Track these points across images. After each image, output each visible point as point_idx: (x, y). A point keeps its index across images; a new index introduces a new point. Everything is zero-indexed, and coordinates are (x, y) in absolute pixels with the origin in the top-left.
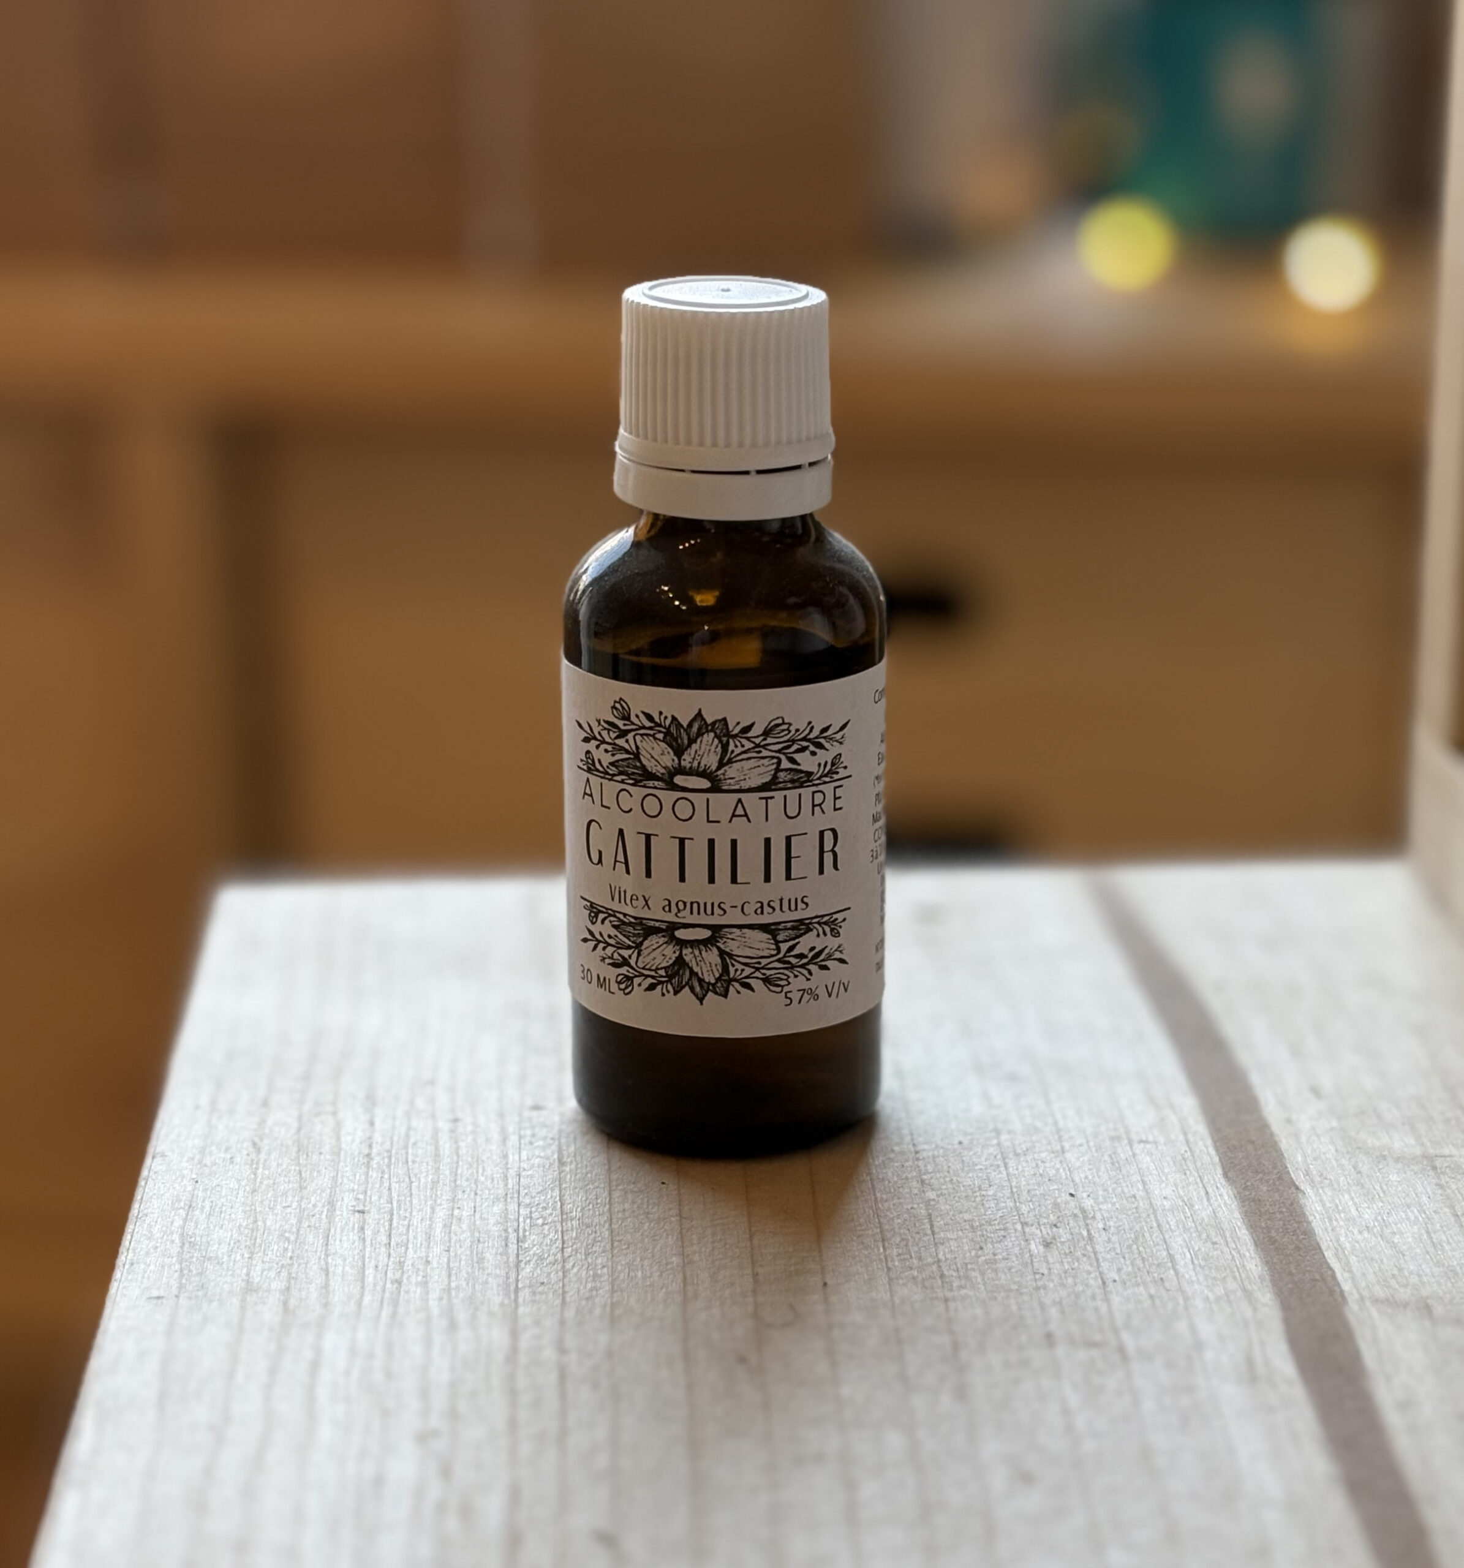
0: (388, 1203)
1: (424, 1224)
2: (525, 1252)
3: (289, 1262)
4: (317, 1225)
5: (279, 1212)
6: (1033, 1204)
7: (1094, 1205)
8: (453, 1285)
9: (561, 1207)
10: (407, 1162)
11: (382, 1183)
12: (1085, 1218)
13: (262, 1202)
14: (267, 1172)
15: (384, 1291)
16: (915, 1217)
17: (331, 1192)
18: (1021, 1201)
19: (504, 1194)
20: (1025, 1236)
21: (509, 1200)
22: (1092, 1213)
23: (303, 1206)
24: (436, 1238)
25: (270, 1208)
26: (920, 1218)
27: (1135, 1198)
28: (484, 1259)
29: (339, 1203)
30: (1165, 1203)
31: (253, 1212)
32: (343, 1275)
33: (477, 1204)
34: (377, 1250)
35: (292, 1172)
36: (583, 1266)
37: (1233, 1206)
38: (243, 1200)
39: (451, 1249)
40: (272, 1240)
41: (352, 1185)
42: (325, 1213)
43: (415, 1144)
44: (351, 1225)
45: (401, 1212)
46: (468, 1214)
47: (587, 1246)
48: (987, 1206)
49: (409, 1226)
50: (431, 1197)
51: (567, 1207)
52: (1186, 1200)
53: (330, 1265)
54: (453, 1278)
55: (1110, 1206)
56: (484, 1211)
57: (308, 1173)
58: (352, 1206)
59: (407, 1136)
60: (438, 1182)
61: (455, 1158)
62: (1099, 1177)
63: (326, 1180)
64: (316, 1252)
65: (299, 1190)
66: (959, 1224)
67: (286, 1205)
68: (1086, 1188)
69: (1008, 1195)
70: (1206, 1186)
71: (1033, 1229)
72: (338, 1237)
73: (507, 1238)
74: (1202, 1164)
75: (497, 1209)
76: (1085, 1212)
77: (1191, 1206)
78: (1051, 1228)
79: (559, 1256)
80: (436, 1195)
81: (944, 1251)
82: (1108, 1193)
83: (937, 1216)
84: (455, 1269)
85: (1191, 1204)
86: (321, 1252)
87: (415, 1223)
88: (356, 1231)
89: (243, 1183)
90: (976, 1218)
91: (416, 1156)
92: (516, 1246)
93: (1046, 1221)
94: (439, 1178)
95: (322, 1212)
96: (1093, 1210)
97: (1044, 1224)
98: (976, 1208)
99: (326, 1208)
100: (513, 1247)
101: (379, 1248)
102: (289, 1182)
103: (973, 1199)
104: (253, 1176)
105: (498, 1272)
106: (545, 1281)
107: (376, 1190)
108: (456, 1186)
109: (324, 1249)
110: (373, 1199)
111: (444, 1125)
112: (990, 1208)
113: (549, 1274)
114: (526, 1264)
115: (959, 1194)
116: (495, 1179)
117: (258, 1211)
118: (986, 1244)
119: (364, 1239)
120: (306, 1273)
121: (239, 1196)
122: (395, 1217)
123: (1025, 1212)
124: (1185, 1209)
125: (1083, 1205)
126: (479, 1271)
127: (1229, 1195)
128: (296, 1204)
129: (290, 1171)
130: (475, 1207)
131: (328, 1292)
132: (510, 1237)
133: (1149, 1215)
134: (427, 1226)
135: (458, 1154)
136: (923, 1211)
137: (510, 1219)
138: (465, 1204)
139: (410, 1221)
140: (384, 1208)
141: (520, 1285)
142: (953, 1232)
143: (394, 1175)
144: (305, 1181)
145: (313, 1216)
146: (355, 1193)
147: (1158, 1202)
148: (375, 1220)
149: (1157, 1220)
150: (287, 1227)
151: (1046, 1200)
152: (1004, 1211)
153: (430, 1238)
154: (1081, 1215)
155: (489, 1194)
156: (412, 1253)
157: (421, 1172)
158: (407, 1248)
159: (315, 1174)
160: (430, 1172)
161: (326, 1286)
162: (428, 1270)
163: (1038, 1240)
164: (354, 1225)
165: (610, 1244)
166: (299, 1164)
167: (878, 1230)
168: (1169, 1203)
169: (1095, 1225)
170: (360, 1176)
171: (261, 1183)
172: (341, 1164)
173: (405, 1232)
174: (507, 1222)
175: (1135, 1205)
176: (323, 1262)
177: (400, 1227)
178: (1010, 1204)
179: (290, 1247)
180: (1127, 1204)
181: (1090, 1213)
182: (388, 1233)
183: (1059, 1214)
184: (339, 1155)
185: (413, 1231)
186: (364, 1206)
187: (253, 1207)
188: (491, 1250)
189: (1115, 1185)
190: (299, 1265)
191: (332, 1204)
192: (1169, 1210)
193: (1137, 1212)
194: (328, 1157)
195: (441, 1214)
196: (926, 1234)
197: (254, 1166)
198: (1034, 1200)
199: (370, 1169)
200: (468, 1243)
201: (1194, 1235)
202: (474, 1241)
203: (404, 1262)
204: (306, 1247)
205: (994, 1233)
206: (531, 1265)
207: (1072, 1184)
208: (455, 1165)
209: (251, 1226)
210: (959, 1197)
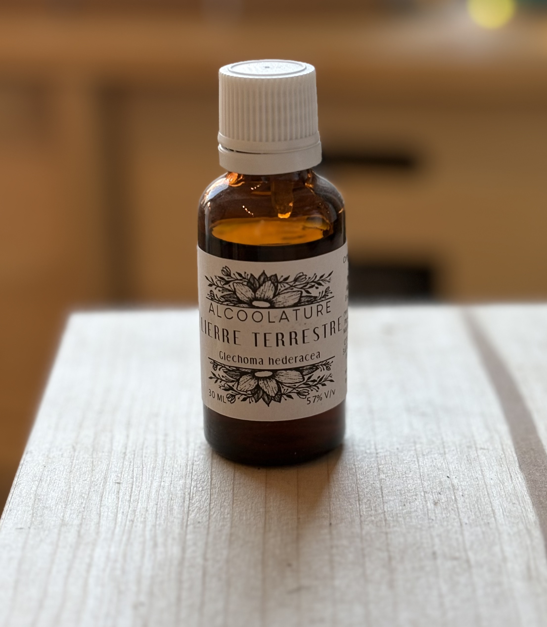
0: (131, 478)
1: (147, 490)
2: (193, 505)
3: (83, 509)
4: (98, 490)
5: (81, 483)
6: (430, 482)
7: (458, 482)
8: (158, 523)
9: (211, 481)
10: (142, 457)
11: (130, 467)
12: (454, 489)
13: (73, 477)
14: (77, 462)
15: (125, 525)
16: (374, 488)
17: (106, 473)
18: (424, 479)
19: (185, 474)
20: (425, 499)
21: (187, 477)
22: (457, 486)
23: (92, 480)
24: (152, 498)
25: (77, 481)
26: (377, 488)
27: (477, 479)
28: (173, 509)
29: (109, 479)
30: (492, 482)
31: (69, 483)
32: (107, 517)
33: (172, 480)
34: (124, 504)
35: (89, 462)
36: (218, 513)
37: (523, 484)
38: (65, 476)
39: (158, 503)
40: (76, 498)
41: (116, 469)
42: (102, 484)
43: (147, 447)
44: (113, 491)
45: (137, 483)
46: (168, 484)
47: (221, 502)
48: (408, 482)
49: (140, 491)
50: (152, 475)
51: (214, 482)
52: (501, 479)
53: (102, 511)
54: (158, 519)
55: (465, 483)
56: (175, 483)
57: (96, 462)
58: (115, 480)
59: (143, 443)
60: (156, 467)
61: (164, 455)
62: (461, 467)
63: (104, 466)
64: (96, 504)
65: (91, 471)
66: (395, 492)
67: (85, 479)
68: (455, 474)
69: (418, 476)
70: (511, 473)
71: (429, 495)
72: (107, 496)
73: (184, 498)
74: (509, 461)
75: (182, 482)
76: (454, 486)
77: (503, 484)
78: (438, 494)
79: (208, 507)
80: (154, 475)
81: (387, 506)
82: (465, 476)
83: (385, 488)
84: (159, 514)
85: (503, 482)
86: (98, 504)
87: (143, 489)
88: (115, 493)
89: (66, 467)
90: (403, 489)
91: (146, 453)
92: (188, 502)
93: (435, 491)
94: (156, 465)
95: (101, 483)
96: (458, 485)
97: (435, 492)
98: (403, 483)
99: (103, 481)
100: (187, 503)
101: (125, 503)
102: (87, 467)
103: (402, 479)
104: (71, 464)
105: (179, 516)
106: (200, 521)
107: (126, 471)
108: (163, 470)
109: (100, 502)
110: (124, 477)
111: (161, 437)
112: (409, 483)
113: (202, 517)
114: (192, 512)
115: (396, 476)
116: (182, 466)
117: (71, 482)
118: (407, 503)
119: (119, 497)
120: (90, 516)
121: (64, 474)
122: (134, 486)
123: (426, 486)
124: (500, 485)
125: (453, 482)
126: (170, 515)
127: (521, 478)
128: (89, 478)
129: (88, 461)
130: (171, 481)
131: (99, 526)
132: (186, 497)
133: (483, 488)
134: (148, 492)
135: (166, 454)
136: (378, 485)
137: (187, 487)
138: (167, 479)
139: (141, 488)
140: (129, 481)
141: (189, 523)
142: (392, 497)
143: (135, 463)
144: (95, 466)
145: (97, 485)
146: (117, 473)
147: (488, 481)
148: (125, 487)
149: (487, 491)
150: (84, 491)
151: (436, 479)
152: (417, 485)
153: (149, 497)
154: (452, 488)
155: (178, 474)
156: (140, 505)
157: (148, 462)
158: (138, 503)
159: (100, 463)
160: (152, 462)
161: (99, 523)
162: (147, 515)
163: (431, 501)
164: (115, 490)
165: (232, 502)
166: (92, 458)
167: (357, 495)
168: (493, 481)
169: (458, 493)
170: (120, 464)
171: (74, 467)
172: (112, 458)
173: (138, 494)
174: (185, 489)
175: (477, 483)
176: (98, 509)
177: (136, 491)
178: (419, 481)
179: (84, 502)
180: (473, 482)
181: (456, 487)
182: (130, 495)
183: (442, 487)
184: (111, 453)
185: (141, 493)
186: (121, 480)
187: (69, 480)
188: (176, 504)
189: (468, 472)
190: (88, 511)
191: (105, 478)
192: (493, 486)
193: (478, 486)
194: (106, 454)
195: (155, 484)
196: (379, 497)
197: (72, 458)
198: (430, 479)
199: (125, 460)
200: (166, 501)
201: (504, 499)
202: (169, 500)
203: (136, 510)
204: (92, 502)
205: (411, 497)
206: (195, 512)
207: (448, 471)
208: (164, 459)
209: (67, 491)
210: (395, 478)
